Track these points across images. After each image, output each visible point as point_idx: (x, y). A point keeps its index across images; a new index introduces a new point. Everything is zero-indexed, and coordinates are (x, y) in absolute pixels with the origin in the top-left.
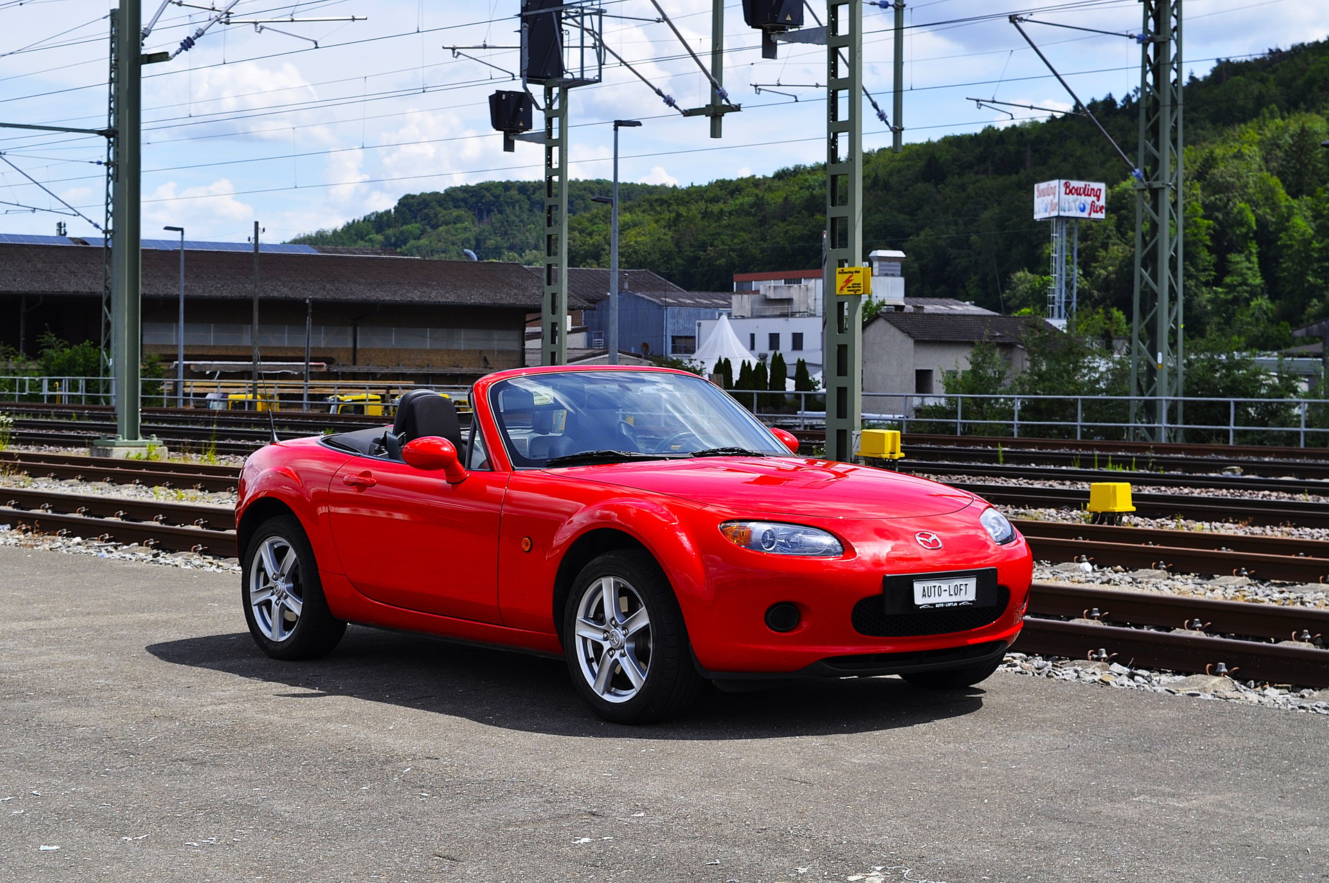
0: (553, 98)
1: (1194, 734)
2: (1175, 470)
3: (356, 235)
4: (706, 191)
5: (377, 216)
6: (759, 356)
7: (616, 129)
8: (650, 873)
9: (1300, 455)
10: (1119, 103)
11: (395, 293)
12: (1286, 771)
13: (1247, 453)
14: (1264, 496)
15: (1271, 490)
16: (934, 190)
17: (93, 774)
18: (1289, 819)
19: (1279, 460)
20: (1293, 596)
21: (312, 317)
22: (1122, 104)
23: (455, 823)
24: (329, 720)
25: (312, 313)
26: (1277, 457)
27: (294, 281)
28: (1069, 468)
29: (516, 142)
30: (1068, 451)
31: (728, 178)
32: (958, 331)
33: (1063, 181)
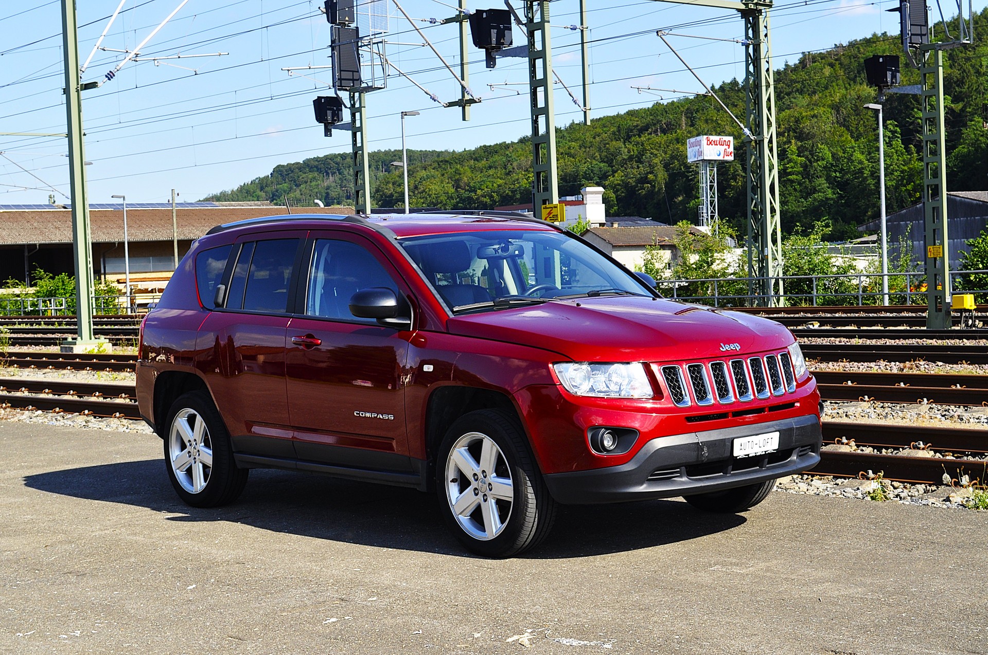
0: (355, 99)
1: (758, 518)
4: (474, 153)
5: (259, 180)
7: (402, 118)
8: (373, 642)
9: (858, 311)
12: (816, 542)
13: (824, 311)
14: (831, 341)
15: (836, 337)
16: (623, 146)
17: (8, 586)
18: (812, 578)
19: (845, 315)
20: (841, 411)
22: (741, 84)
23: (247, 611)
24: (176, 537)
26: (843, 313)
27: (203, 226)
29: (332, 130)
31: (488, 144)
32: (641, 239)
33: (705, 137)
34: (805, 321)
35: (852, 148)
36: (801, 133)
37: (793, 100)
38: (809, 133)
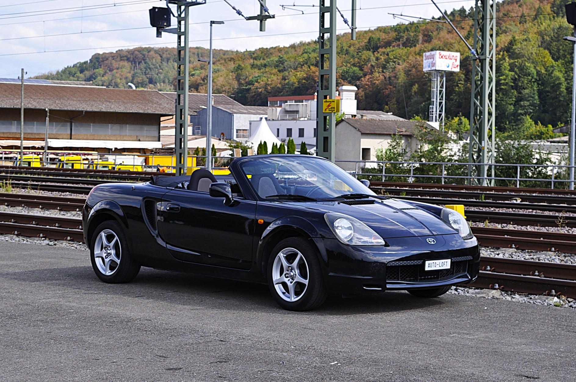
0: (182, 11)
2: (488, 199)
3: (69, 74)
4: (254, 54)
5: (80, 65)
6: (282, 140)
7: (211, 25)
9: (550, 193)
10: (468, 12)
11: (92, 105)
13: (524, 191)
14: (529, 212)
15: (533, 209)
16: (372, 55)
18: (514, 342)
19: (540, 195)
20: (535, 257)
21: (49, 118)
22: (469, 12)
23: (163, 344)
25: (49, 116)
26: (539, 193)
27: (39, 99)
28: (437, 198)
29: (163, 33)
30: (437, 190)
31: (265, 47)
32: (384, 129)
33: (438, 52)
34: (510, 198)
35: (552, 67)
36: (514, 53)
37: (508, 26)
38: (519, 53)
